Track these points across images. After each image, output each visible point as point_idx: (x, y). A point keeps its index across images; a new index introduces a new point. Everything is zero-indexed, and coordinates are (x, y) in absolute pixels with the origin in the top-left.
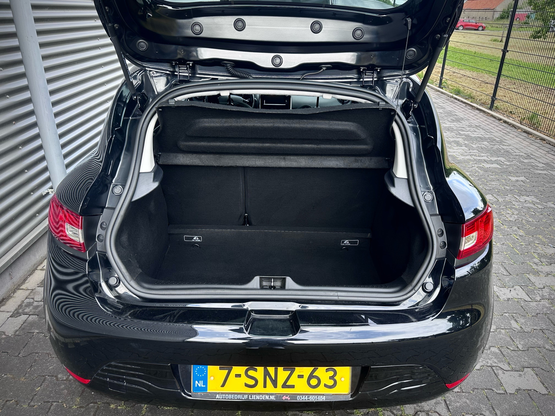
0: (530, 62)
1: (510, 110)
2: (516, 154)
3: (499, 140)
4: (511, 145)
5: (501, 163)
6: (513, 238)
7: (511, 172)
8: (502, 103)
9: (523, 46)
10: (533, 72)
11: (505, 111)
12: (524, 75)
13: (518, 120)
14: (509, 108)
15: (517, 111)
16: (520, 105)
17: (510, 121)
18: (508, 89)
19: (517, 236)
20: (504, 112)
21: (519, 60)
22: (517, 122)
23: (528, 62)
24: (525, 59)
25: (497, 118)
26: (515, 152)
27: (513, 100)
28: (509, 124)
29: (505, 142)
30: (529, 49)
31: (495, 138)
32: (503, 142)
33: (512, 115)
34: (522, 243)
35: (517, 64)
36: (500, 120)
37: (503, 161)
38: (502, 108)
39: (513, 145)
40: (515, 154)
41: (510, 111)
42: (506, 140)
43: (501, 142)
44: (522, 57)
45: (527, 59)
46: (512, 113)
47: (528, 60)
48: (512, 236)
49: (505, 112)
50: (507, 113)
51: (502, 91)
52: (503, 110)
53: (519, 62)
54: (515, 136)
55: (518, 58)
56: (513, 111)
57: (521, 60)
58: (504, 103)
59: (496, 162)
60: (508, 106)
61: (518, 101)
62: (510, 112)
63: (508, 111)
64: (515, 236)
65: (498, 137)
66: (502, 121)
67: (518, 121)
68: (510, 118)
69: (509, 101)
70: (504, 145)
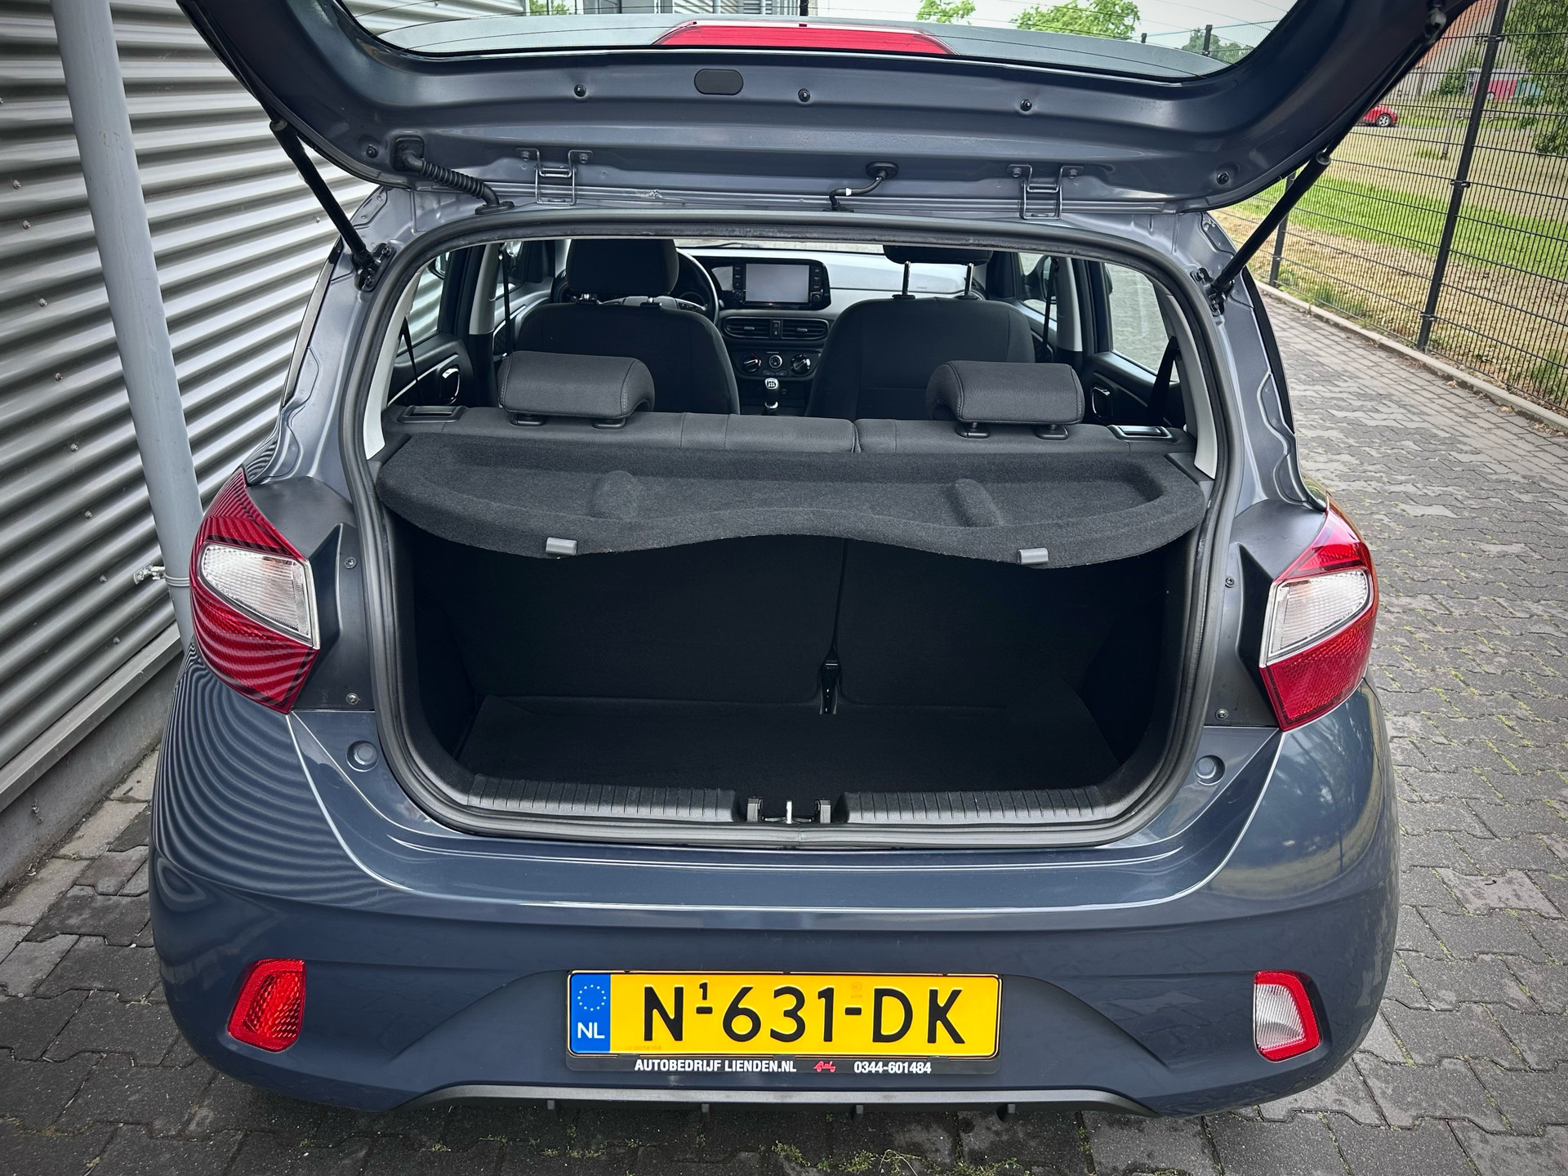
0: (1527, 215)
1: (1477, 350)
2: (1497, 477)
3: (1447, 435)
4: (1484, 451)
5: (1454, 503)
6: (1499, 724)
7: (1484, 531)
8: (1453, 331)
9: (1508, 170)
10: (1537, 244)
11: (1462, 352)
12: (1513, 252)
13: (1500, 378)
14: (1473, 346)
15: (1496, 355)
16: (1506, 338)
17: (1478, 382)
18: (1469, 291)
19: (1509, 719)
20: (1460, 357)
21: (1498, 210)
22: (1499, 386)
23: (1522, 215)
24: (1513, 208)
25: (1439, 374)
26: (1496, 473)
27: (1484, 323)
28: (1475, 389)
29: (1465, 444)
30: (1526, 178)
31: (1434, 431)
32: (1461, 442)
33: (1483, 364)
34: (1525, 742)
35: (1490, 221)
36: (1449, 378)
37: (1460, 498)
38: (1454, 346)
39: (1487, 452)
40: (1494, 477)
41: (1476, 353)
42: (1468, 437)
43: (1453, 442)
44: (1505, 201)
45: (1519, 208)
46: (1484, 358)
47: (1523, 211)
48: (1494, 718)
49: (1463, 355)
50: (1470, 359)
51: (1452, 297)
52: (1457, 350)
53: (1496, 215)
54: (1493, 426)
55: (1494, 204)
56: (1486, 353)
57: (1503, 210)
58: (1458, 331)
59: (1440, 499)
60: (1470, 340)
61: (1499, 325)
62: (1478, 355)
63: (1471, 354)
64: (1504, 718)
65: (1445, 428)
66: (1454, 383)
67: (1499, 383)
68: (1478, 373)
69: (1474, 324)
70: (1461, 451)
